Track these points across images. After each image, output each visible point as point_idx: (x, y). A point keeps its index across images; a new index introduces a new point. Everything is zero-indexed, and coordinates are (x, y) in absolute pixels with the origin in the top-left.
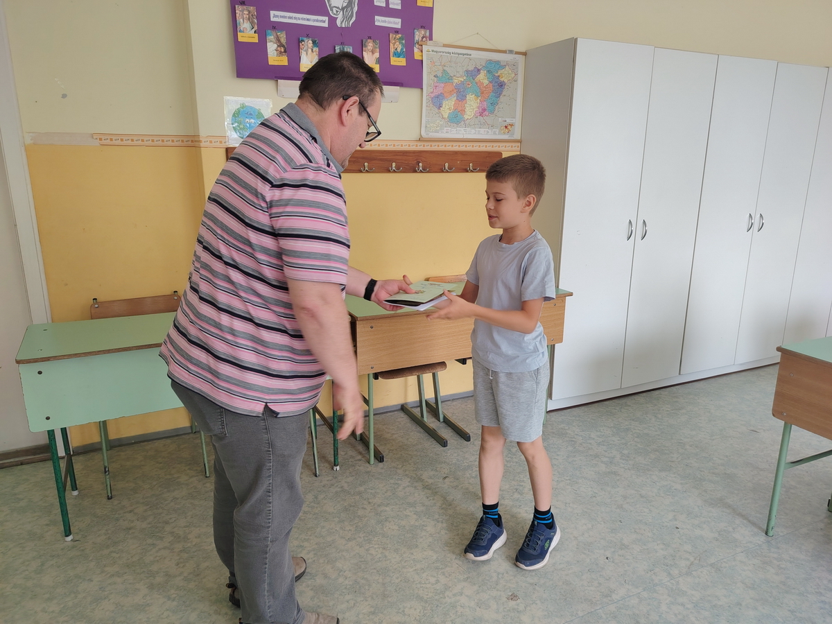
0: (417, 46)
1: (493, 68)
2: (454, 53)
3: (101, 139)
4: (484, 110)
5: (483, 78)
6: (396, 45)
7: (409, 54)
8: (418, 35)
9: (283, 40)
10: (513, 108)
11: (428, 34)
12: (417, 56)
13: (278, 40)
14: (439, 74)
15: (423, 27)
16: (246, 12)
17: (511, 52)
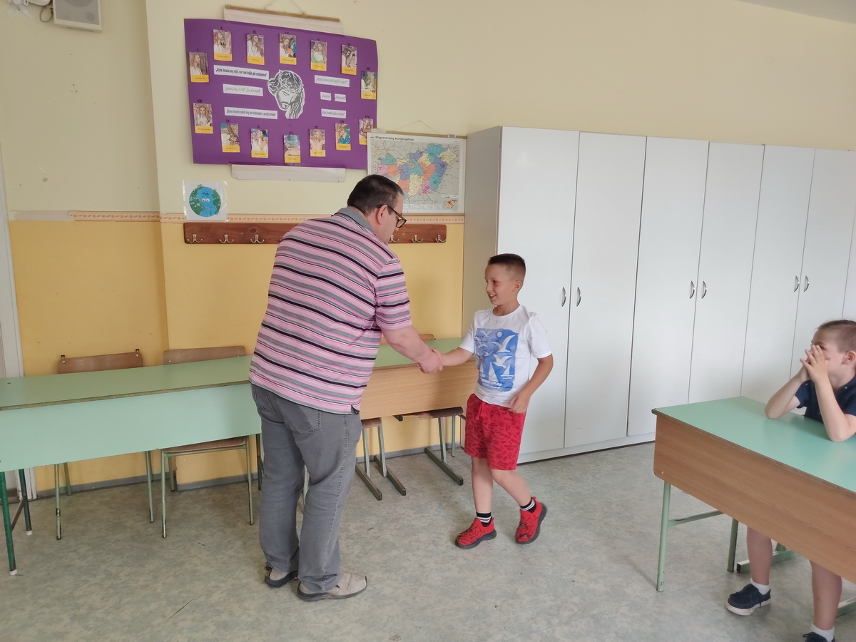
0: (362, 133)
1: (434, 151)
2: (398, 139)
3: (75, 216)
4: (428, 188)
5: (425, 159)
6: (342, 133)
7: (354, 140)
8: (363, 124)
9: (236, 132)
10: (456, 185)
11: (372, 122)
12: (362, 141)
13: (231, 131)
14: (383, 157)
15: (367, 117)
16: (202, 109)
17: (452, 136)
